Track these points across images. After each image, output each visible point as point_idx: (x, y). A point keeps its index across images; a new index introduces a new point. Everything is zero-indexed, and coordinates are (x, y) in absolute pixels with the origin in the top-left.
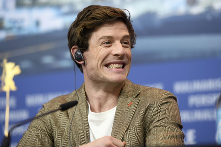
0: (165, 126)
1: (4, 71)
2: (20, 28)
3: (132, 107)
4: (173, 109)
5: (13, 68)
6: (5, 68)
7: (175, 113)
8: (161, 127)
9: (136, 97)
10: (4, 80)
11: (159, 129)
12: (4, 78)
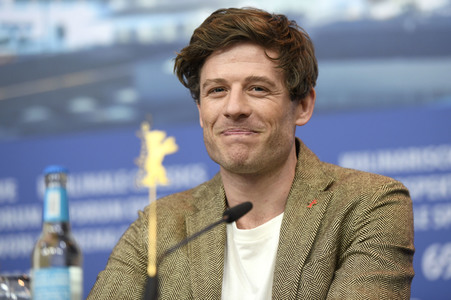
0: (370, 255)
1: (143, 147)
2: (23, 41)
3: (317, 208)
4: (395, 217)
5: (162, 142)
6: (144, 140)
7: (398, 226)
8: (361, 256)
9: (325, 190)
10: (143, 164)
11: (358, 259)
12: (144, 160)
